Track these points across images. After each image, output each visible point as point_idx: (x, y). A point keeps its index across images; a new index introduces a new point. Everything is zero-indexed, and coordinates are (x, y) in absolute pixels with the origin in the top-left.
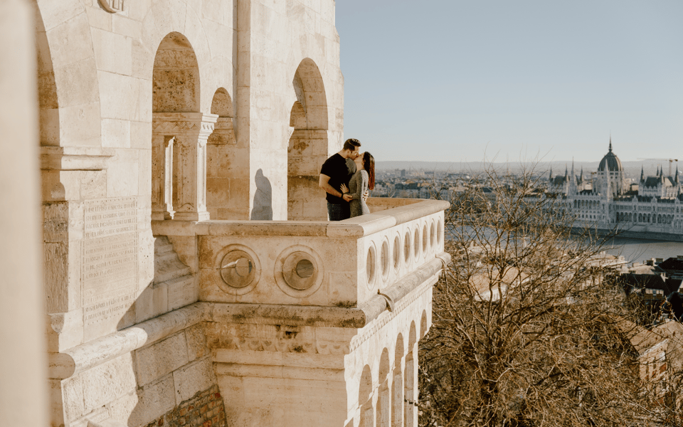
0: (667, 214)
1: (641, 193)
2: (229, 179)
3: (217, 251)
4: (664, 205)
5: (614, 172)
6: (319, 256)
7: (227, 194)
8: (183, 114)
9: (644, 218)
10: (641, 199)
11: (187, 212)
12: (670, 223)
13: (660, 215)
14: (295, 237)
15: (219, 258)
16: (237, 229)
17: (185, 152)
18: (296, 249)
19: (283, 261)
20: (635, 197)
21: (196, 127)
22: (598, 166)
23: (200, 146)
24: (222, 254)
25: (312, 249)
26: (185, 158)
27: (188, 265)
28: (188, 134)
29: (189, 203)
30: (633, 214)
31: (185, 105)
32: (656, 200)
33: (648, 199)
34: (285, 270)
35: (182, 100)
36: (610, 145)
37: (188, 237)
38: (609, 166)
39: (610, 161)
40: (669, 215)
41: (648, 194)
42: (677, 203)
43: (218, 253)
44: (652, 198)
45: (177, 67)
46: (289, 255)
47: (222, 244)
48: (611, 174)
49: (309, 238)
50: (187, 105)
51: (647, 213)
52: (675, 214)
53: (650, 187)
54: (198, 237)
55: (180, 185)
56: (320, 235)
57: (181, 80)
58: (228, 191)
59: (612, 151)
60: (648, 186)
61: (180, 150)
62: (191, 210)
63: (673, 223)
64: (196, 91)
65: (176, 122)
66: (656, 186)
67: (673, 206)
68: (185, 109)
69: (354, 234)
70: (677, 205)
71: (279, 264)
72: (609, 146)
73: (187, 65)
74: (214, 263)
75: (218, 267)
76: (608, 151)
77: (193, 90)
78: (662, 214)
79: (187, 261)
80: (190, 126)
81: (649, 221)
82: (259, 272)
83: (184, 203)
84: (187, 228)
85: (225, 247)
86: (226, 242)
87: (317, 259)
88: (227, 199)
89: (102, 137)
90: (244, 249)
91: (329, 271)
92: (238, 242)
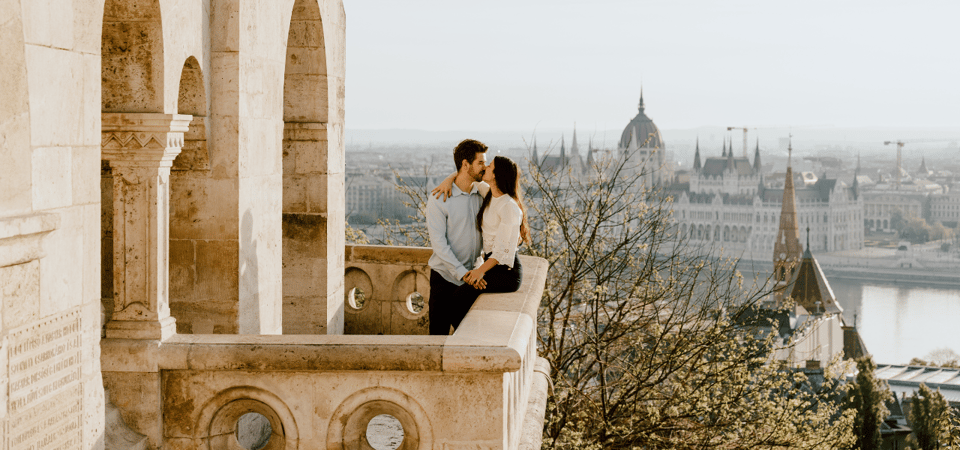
0: (739, 225)
1: (694, 188)
2: (195, 243)
3: (204, 400)
4: (735, 209)
5: (648, 150)
6: (422, 409)
7: (191, 273)
8: (128, 116)
9: (699, 234)
10: (695, 198)
11: (136, 321)
12: (745, 241)
13: (727, 227)
14: (370, 373)
15: (208, 414)
16: (251, 355)
17: (130, 194)
18: (373, 395)
19: (344, 420)
20: (684, 194)
21: (156, 144)
22: (618, 138)
23: (161, 181)
24: (214, 407)
25: (406, 396)
26: (128, 208)
27: (143, 432)
28: (136, 158)
29: (139, 302)
30: (680, 226)
31: (130, 97)
32: (721, 200)
33: (706, 198)
34: (347, 439)
35: (124, 86)
36: (641, 100)
37: (146, 375)
38: (639, 138)
39: (641, 130)
40: (743, 228)
41: (707, 189)
42: (758, 205)
43: (205, 405)
44: (714, 196)
45: (114, 16)
46: (356, 409)
47: (213, 387)
48: (642, 153)
49: (404, 373)
50: (136, 97)
51: (705, 223)
52: (754, 225)
53: (711, 176)
54: (162, 371)
55: (118, 264)
56: (429, 369)
57: (122, 44)
58: (193, 267)
59: (645, 112)
60: (706, 175)
61: (120, 192)
62: (143, 317)
63: (749, 241)
64: (154, 66)
65: (113, 132)
66: (722, 175)
67: (750, 210)
68: (130, 105)
69: (501, 367)
70: (757, 210)
71: (337, 426)
72: (638, 102)
73: (136, 14)
74: (197, 426)
75: (205, 434)
76: (637, 112)
77: (148, 65)
78: (731, 225)
79: (141, 424)
80: (143, 142)
81: (708, 238)
82: (294, 443)
83: (128, 301)
84: (140, 355)
85: (220, 394)
86: (222, 383)
87: (418, 416)
88: (191, 282)
89: (33, 187)
90: (263, 397)
91: (445, 440)
92: (249, 382)
